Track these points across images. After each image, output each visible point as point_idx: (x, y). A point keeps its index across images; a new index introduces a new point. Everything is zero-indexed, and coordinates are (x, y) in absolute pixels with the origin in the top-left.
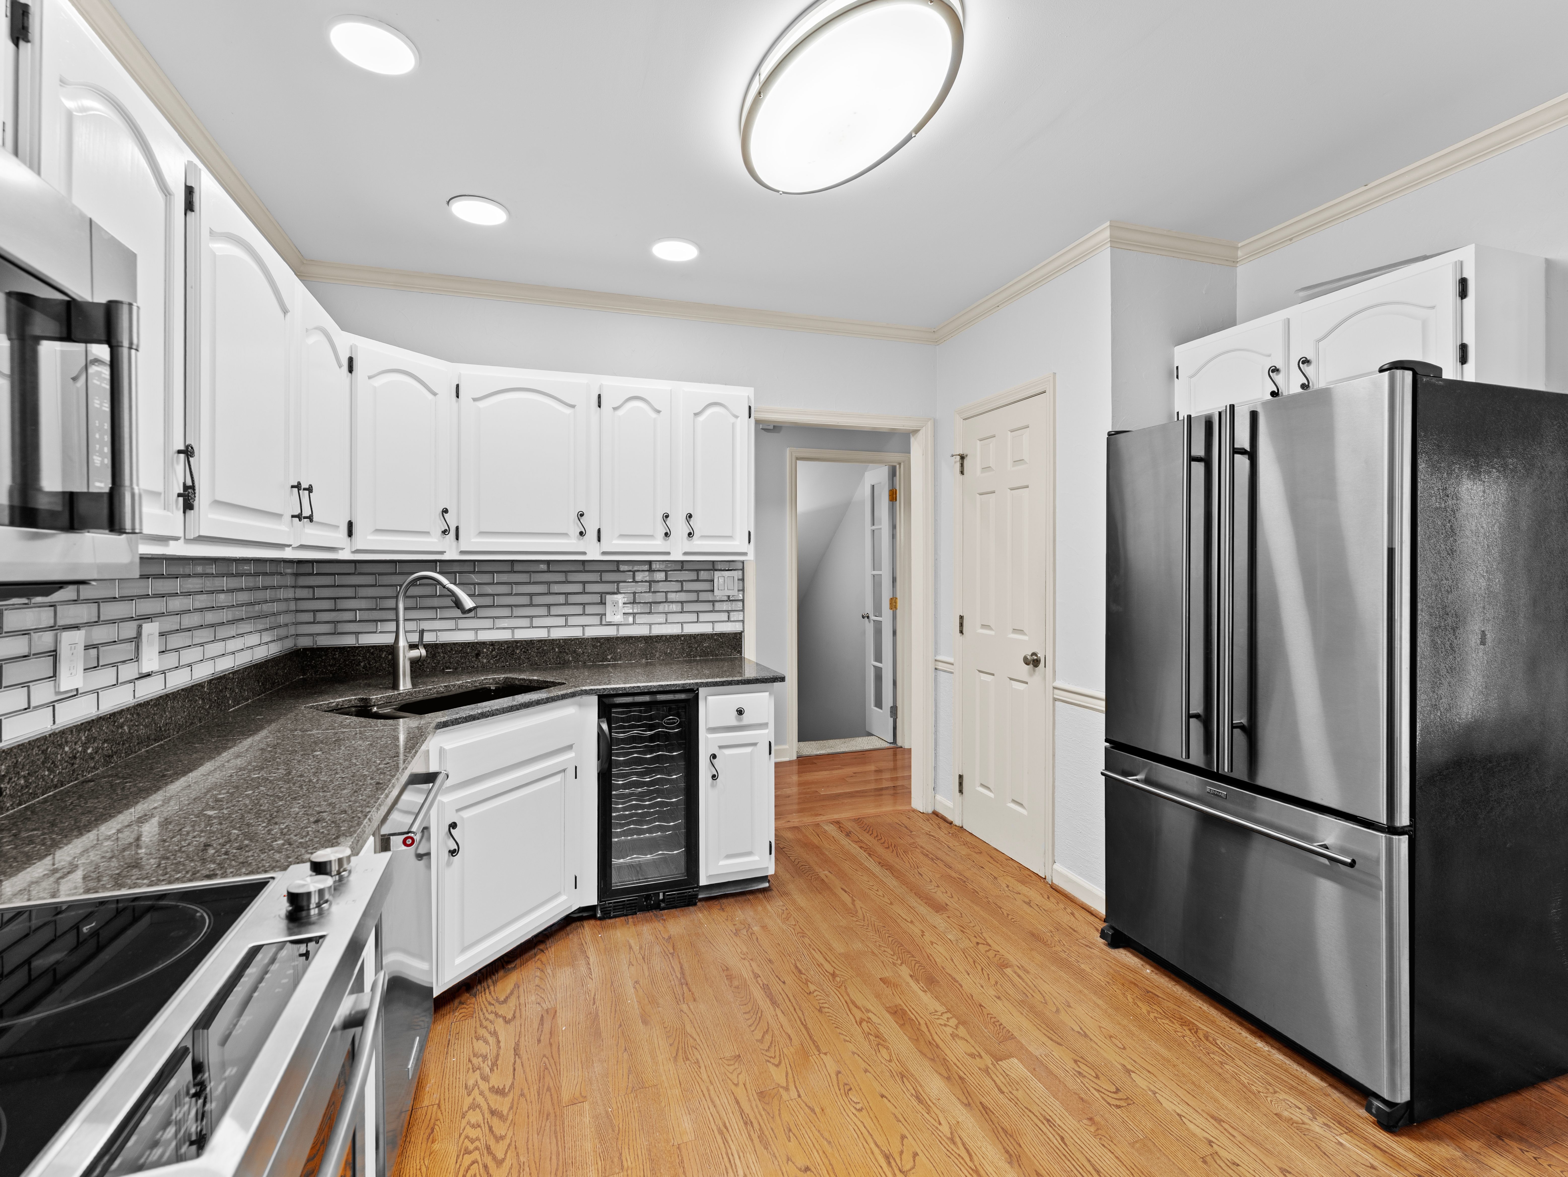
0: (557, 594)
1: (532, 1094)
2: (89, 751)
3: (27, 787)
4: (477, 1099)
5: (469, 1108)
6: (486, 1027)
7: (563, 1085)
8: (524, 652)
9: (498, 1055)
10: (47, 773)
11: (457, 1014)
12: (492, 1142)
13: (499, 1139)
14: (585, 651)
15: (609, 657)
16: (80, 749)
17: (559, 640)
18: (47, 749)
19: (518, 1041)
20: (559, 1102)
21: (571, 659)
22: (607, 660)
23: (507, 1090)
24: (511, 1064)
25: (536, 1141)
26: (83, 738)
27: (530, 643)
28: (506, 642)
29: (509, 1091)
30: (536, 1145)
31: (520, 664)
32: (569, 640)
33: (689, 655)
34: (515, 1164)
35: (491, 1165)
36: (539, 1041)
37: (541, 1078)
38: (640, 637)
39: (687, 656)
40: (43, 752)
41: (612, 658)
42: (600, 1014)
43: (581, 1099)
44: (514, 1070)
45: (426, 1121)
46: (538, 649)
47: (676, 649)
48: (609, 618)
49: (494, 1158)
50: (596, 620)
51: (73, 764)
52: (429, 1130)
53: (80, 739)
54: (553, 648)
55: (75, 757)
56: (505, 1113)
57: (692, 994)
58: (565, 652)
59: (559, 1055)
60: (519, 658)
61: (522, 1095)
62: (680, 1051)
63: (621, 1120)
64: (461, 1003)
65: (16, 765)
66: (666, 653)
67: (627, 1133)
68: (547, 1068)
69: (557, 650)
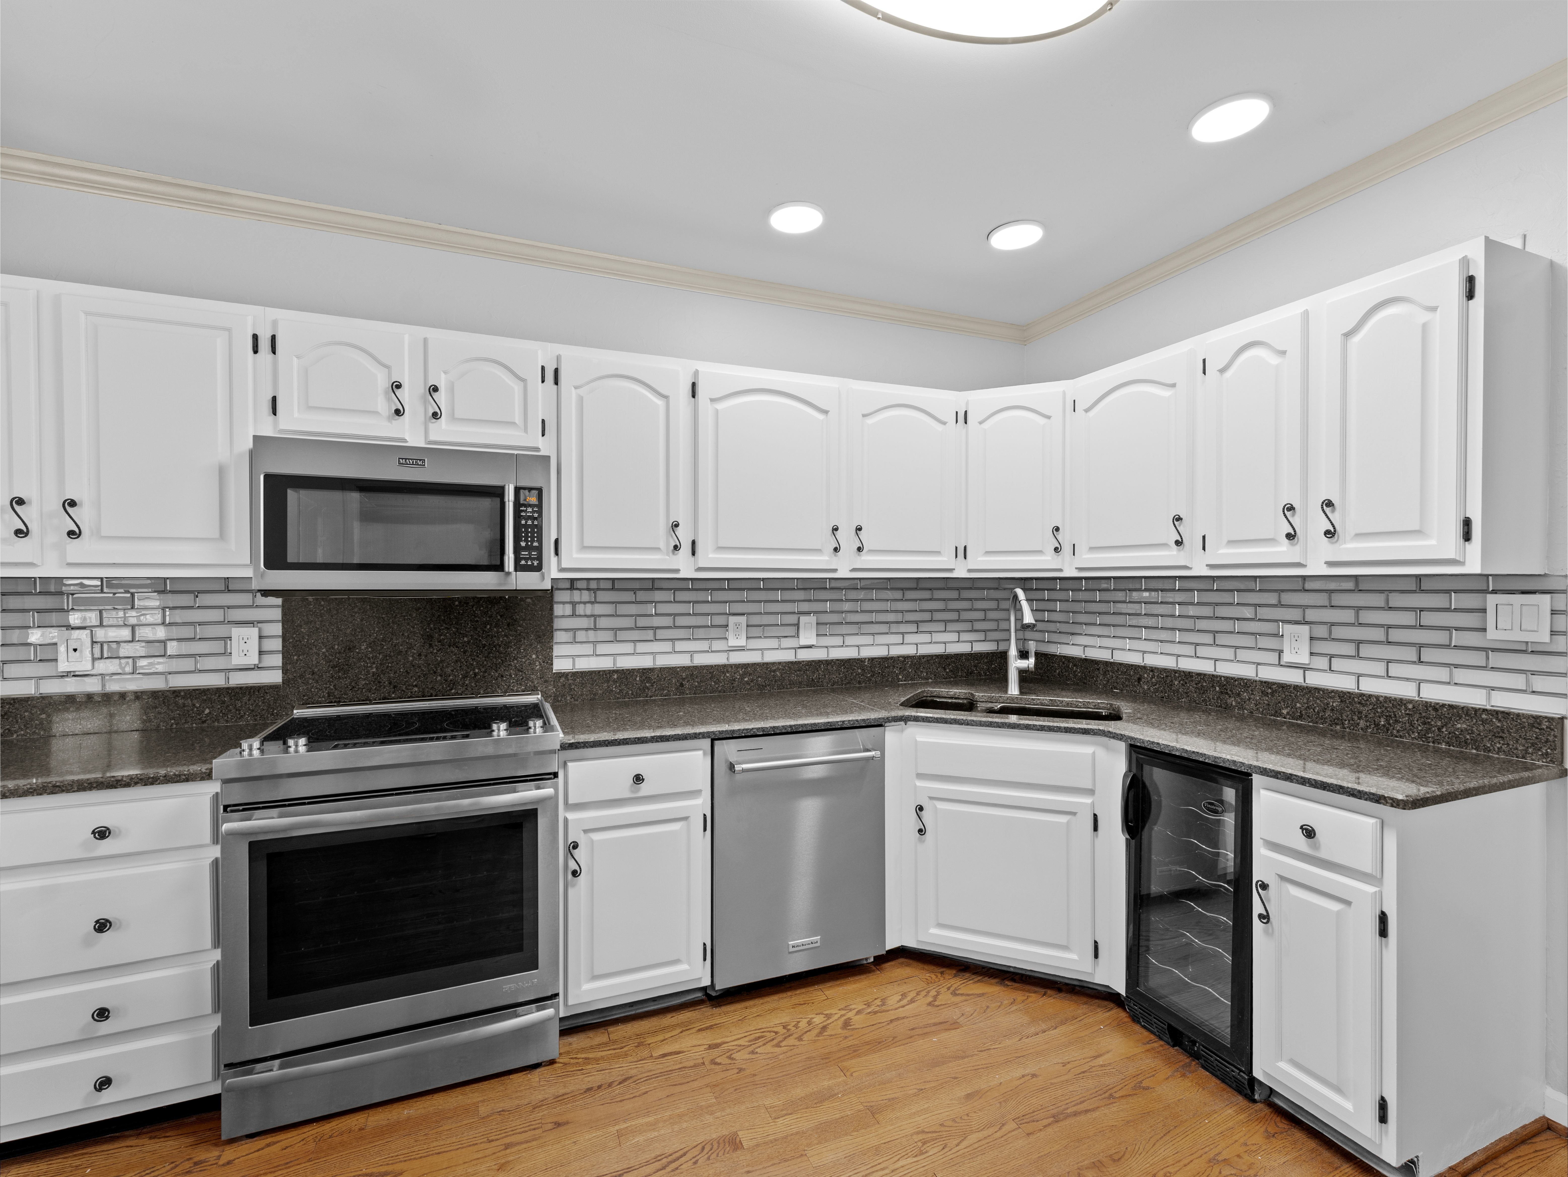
0: (1223, 618)
1: (849, 1043)
2: (746, 679)
3: (699, 687)
4: (836, 1015)
5: (826, 1015)
6: (918, 994)
7: (863, 1058)
8: (1182, 684)
9: (888, 1011)
10: (713, 683)
11: (928, 975)
12: (795, 1036)
13: (800, 1039)
14: (1252, 696)
15: (1285, 712)
16: (738, 677)
17: (1221, 677)
18: (713, 672)
19: (908, 1017)
20: (842, 1061)
21: (1234, 703)
22: (1281, 715)
23: (849, 1028)
24: (879, 1021)
25: (800, 1059)
26: (741, 672)
27: (1188, 675)
28: (1165, 670)
29: (849, 1029)
30: (796, 1060)
31: (1178, 699)
32: (1232, 678)
33: (1423, 736)
34: (775, 1054)
35: (775, 1042)
36: (913, 1029)
37: (867, 1043)
38: (1333, 691)
39: (1420, 737)
40: (710, 673)
41: (1288, 713)
42: (966, 1059)
43: (848, 1074)
44: (873, 1025)
45: (810, 999)
46: (1196, 684)
47: (1397, 721)
48: (1287, 658)
49: (781, 1042)
50: (1272, 658)
51: (732, 684)
52: (802, 1003)
53: (739, 671)
54: (1213, 686)
55: (734, 680)
56: (825, 1034)
57: (1041, 1130)
58: (1227, 693)
59: (899, 1046)
60: (1178, 691)
61: (846, 1037)
62: (937, 1134)
63: (829, 1106)
64: (942, 973)
65: (692, 675)
66: (1377, 725)
67: (814, 1113)
68: (879, 1043)
69: (1217, 689)
